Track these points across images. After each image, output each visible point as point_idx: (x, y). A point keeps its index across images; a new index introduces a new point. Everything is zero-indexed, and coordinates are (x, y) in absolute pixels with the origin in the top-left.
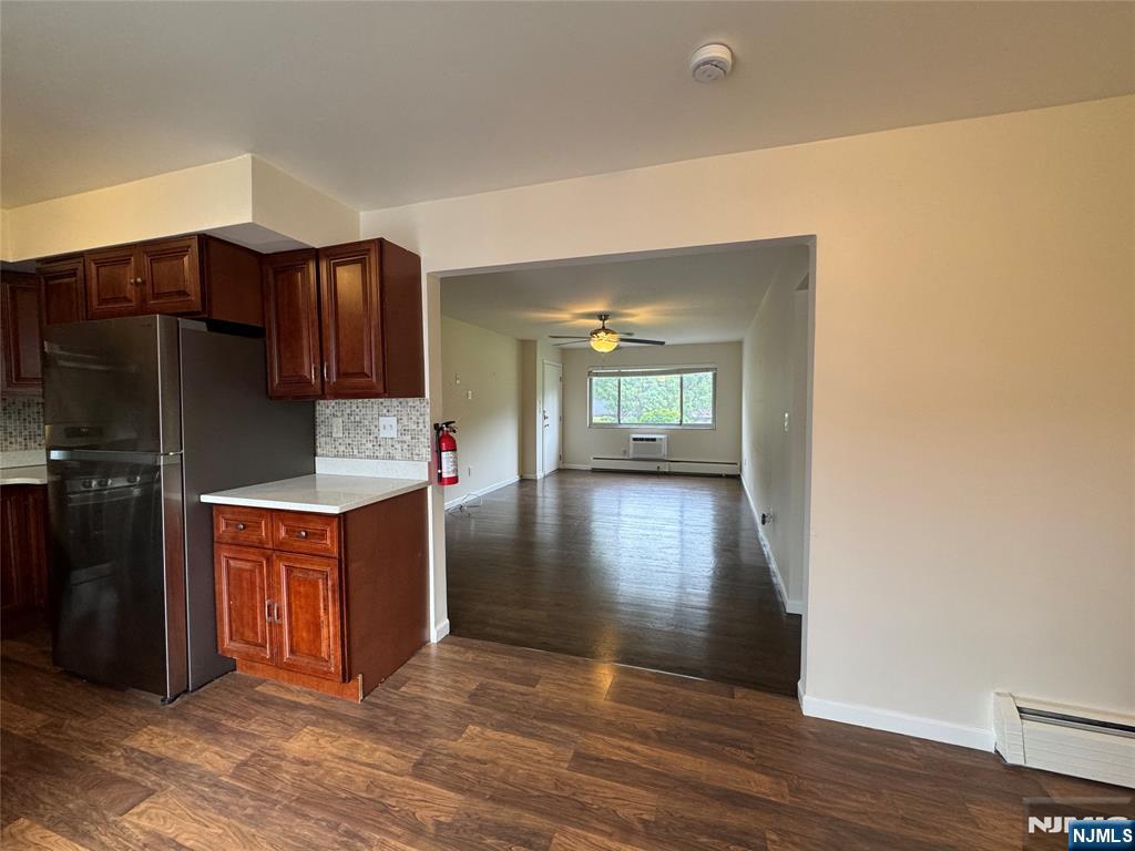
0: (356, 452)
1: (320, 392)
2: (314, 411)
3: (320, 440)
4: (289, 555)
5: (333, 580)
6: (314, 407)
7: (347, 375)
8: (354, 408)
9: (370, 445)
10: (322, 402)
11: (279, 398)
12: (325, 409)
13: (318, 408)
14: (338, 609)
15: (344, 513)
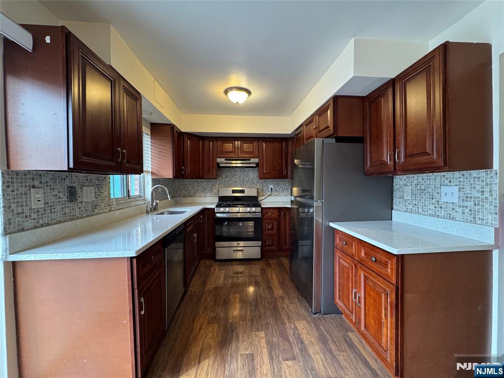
0: (420, 210)
1: (393, 169)
2: (393, 182)
3: (396, 200)
4: (366, 269)
5: (391, 299)
6: (393, 180)
7: (412, 156)
8: (420, 180)
9: (432, 207)
10: (398, 177)
11: (370, 175)
12: (400, 181)
13: (395, 180)
14: (394, 321)
15: (402, 256)
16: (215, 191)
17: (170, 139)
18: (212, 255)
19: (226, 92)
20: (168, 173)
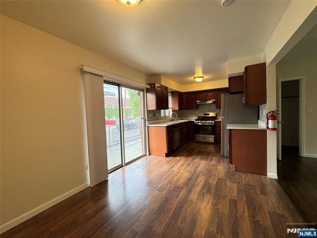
2: (259, 108)
3: (260, 116)
9: (263, 117)
15: (230, 129)
16: (197, 114)
17: (177, 96)
18: (193, 140)
19: (194, 78)
20: (177, 108)
